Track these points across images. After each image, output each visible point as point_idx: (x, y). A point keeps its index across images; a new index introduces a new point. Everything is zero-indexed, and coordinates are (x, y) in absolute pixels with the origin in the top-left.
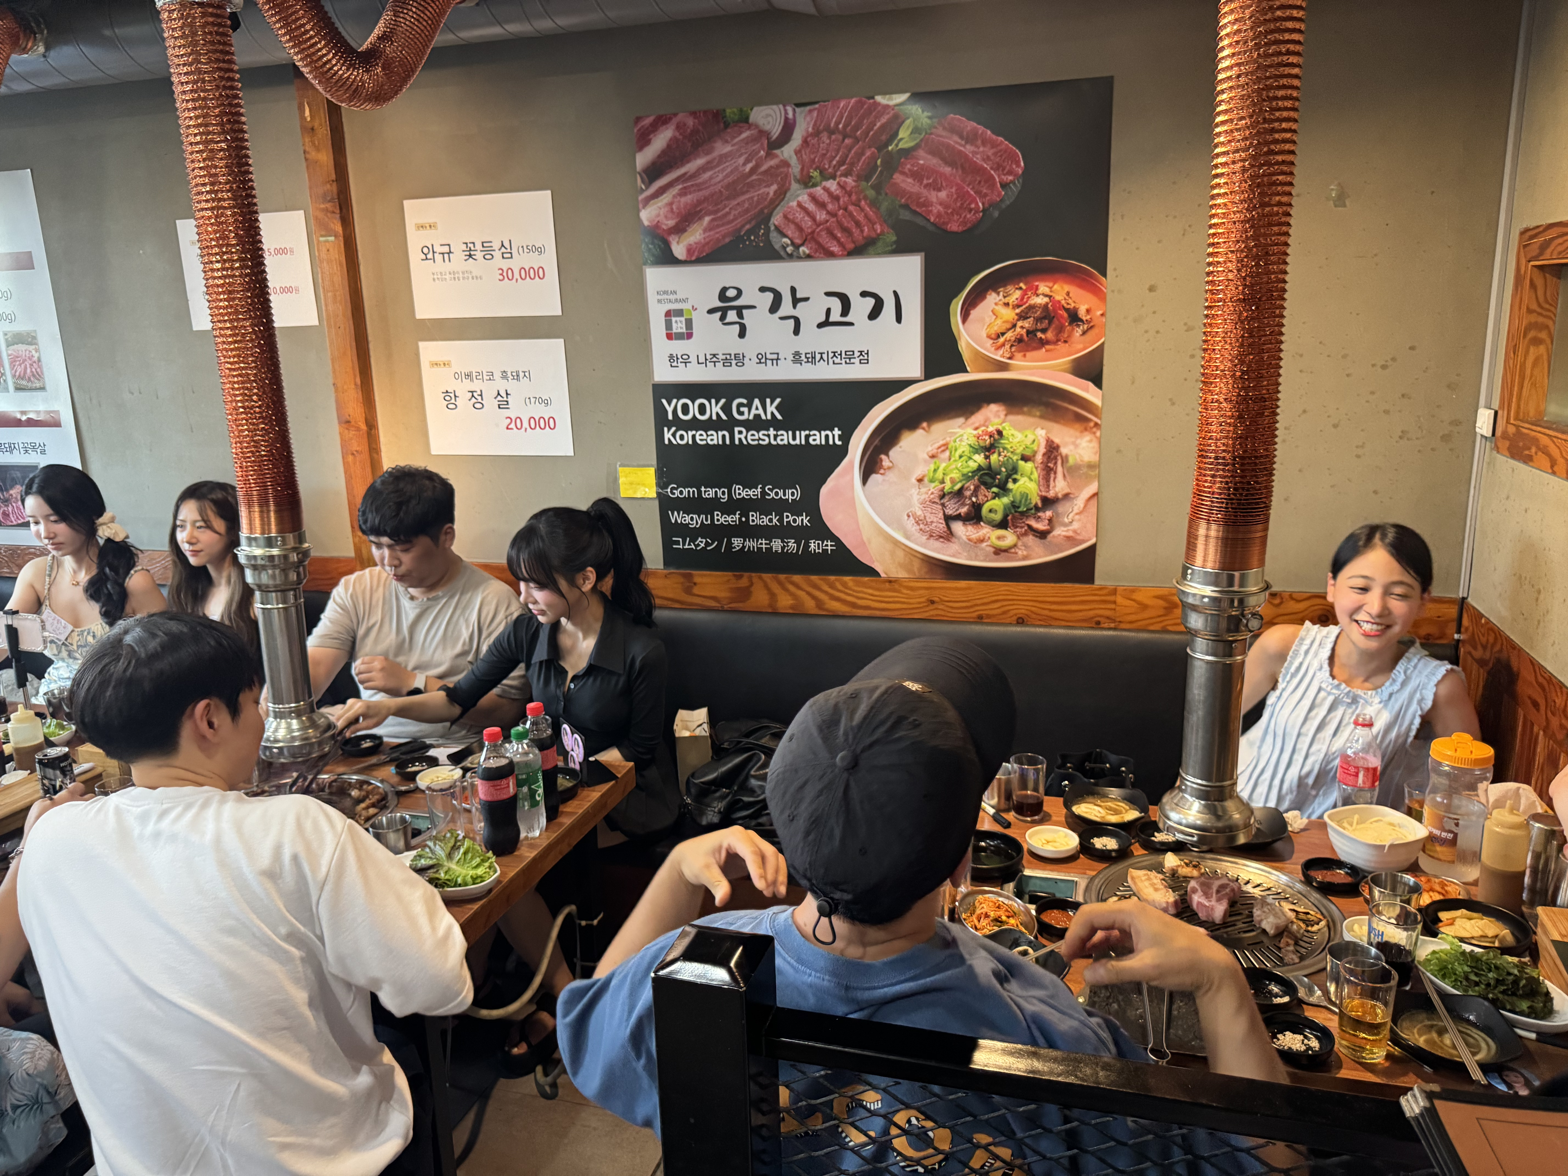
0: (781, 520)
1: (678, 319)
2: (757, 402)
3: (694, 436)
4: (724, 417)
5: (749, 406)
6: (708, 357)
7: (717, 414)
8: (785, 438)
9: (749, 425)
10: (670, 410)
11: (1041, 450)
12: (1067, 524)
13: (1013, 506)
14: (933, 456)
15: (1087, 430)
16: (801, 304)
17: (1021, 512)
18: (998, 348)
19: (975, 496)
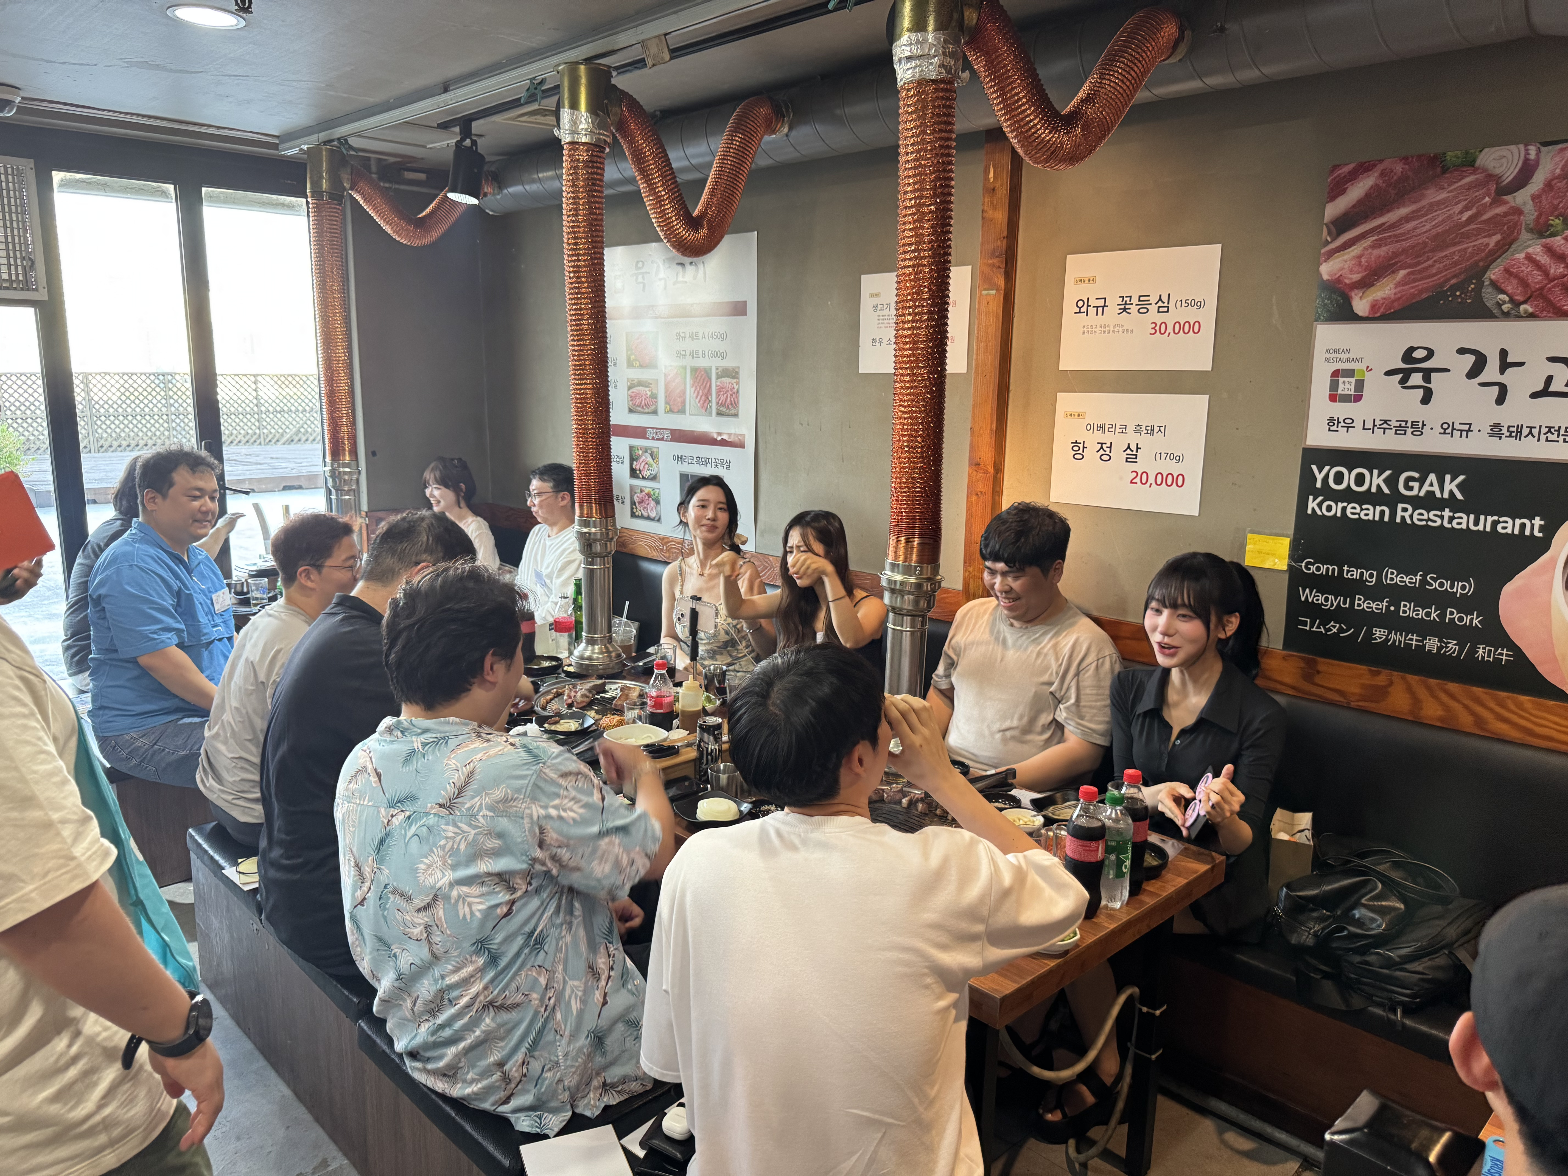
0: (1442, 616)
1: (1346, 380)
2: (1432, 477)
3: (1344, 509)
4: (1386, 490)
5: (1422, 481)
6: (1378, 423)
7: (1378, 486)
8: (1464, 521)
9: (1417, 503)
10: (1320, 477)
16: (1512, 370)
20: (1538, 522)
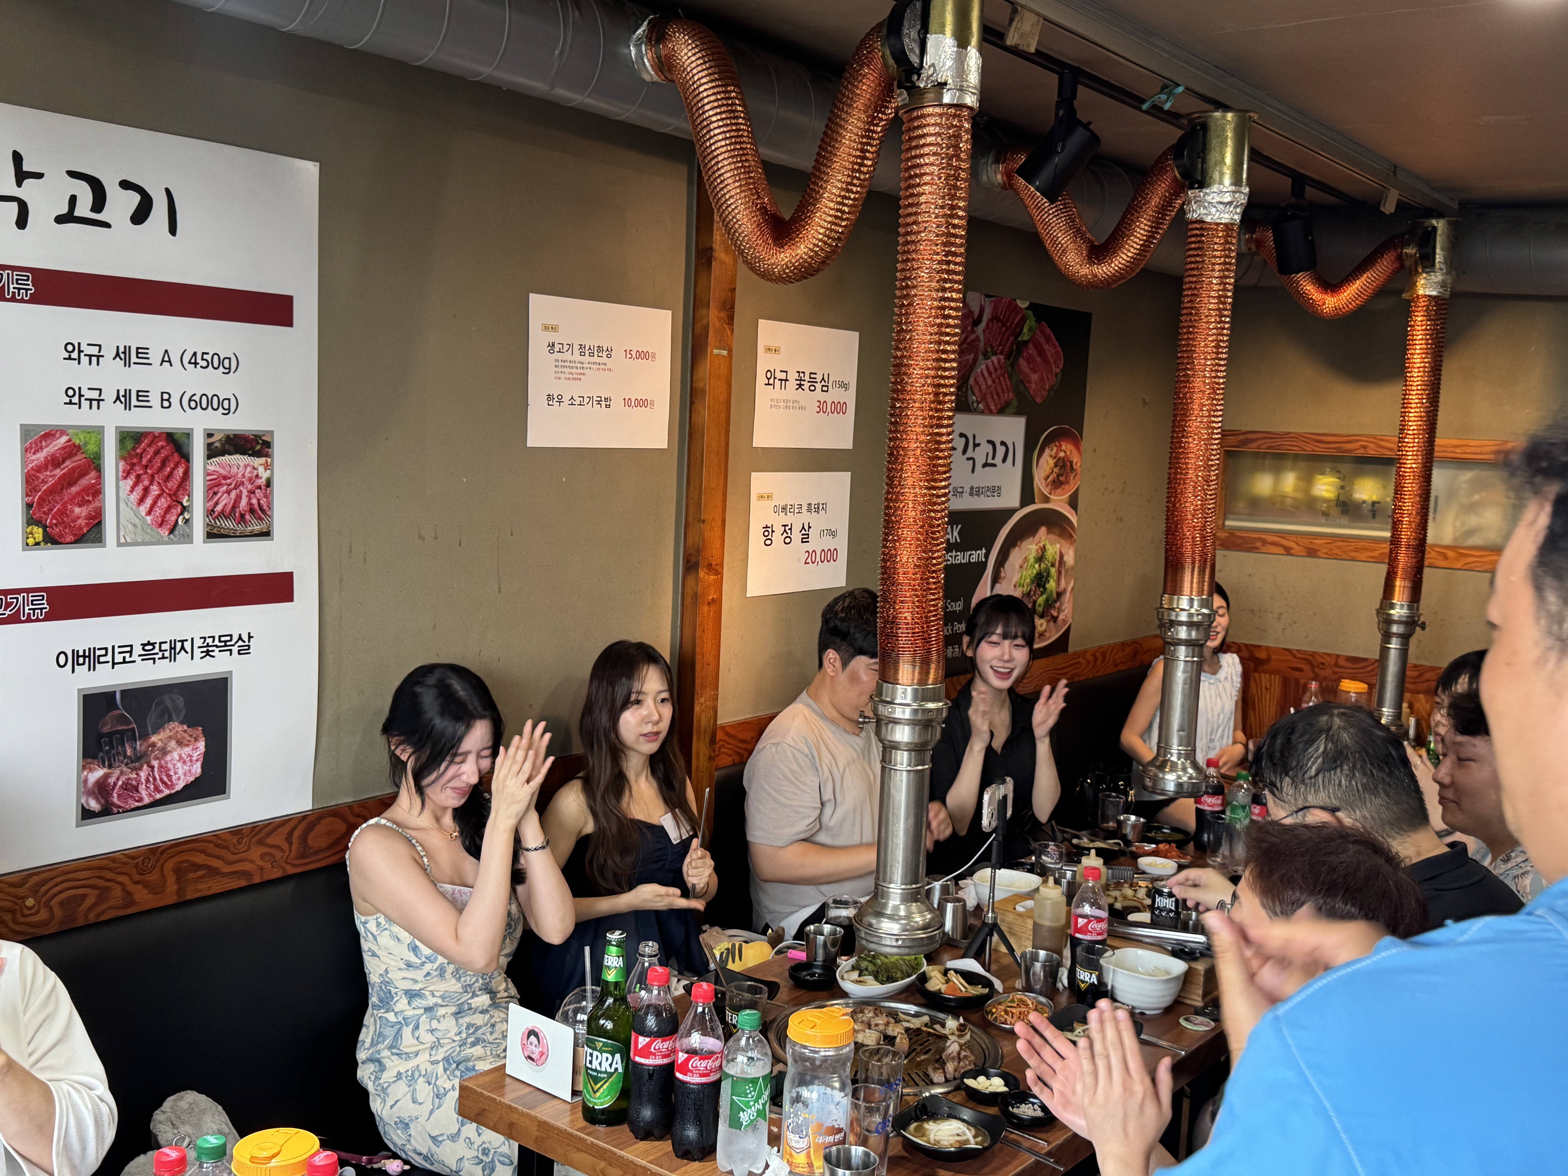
8: (960, 558)
11: (1058, 559)
12: (1064, 611)
13: (1047, 600)
14: (1021, 567)
15: (1072, 544)
16: (977, 449)
17: (1049, 604)
18: (1047, 486)
19: (1034, 595)
20: (984, 551)
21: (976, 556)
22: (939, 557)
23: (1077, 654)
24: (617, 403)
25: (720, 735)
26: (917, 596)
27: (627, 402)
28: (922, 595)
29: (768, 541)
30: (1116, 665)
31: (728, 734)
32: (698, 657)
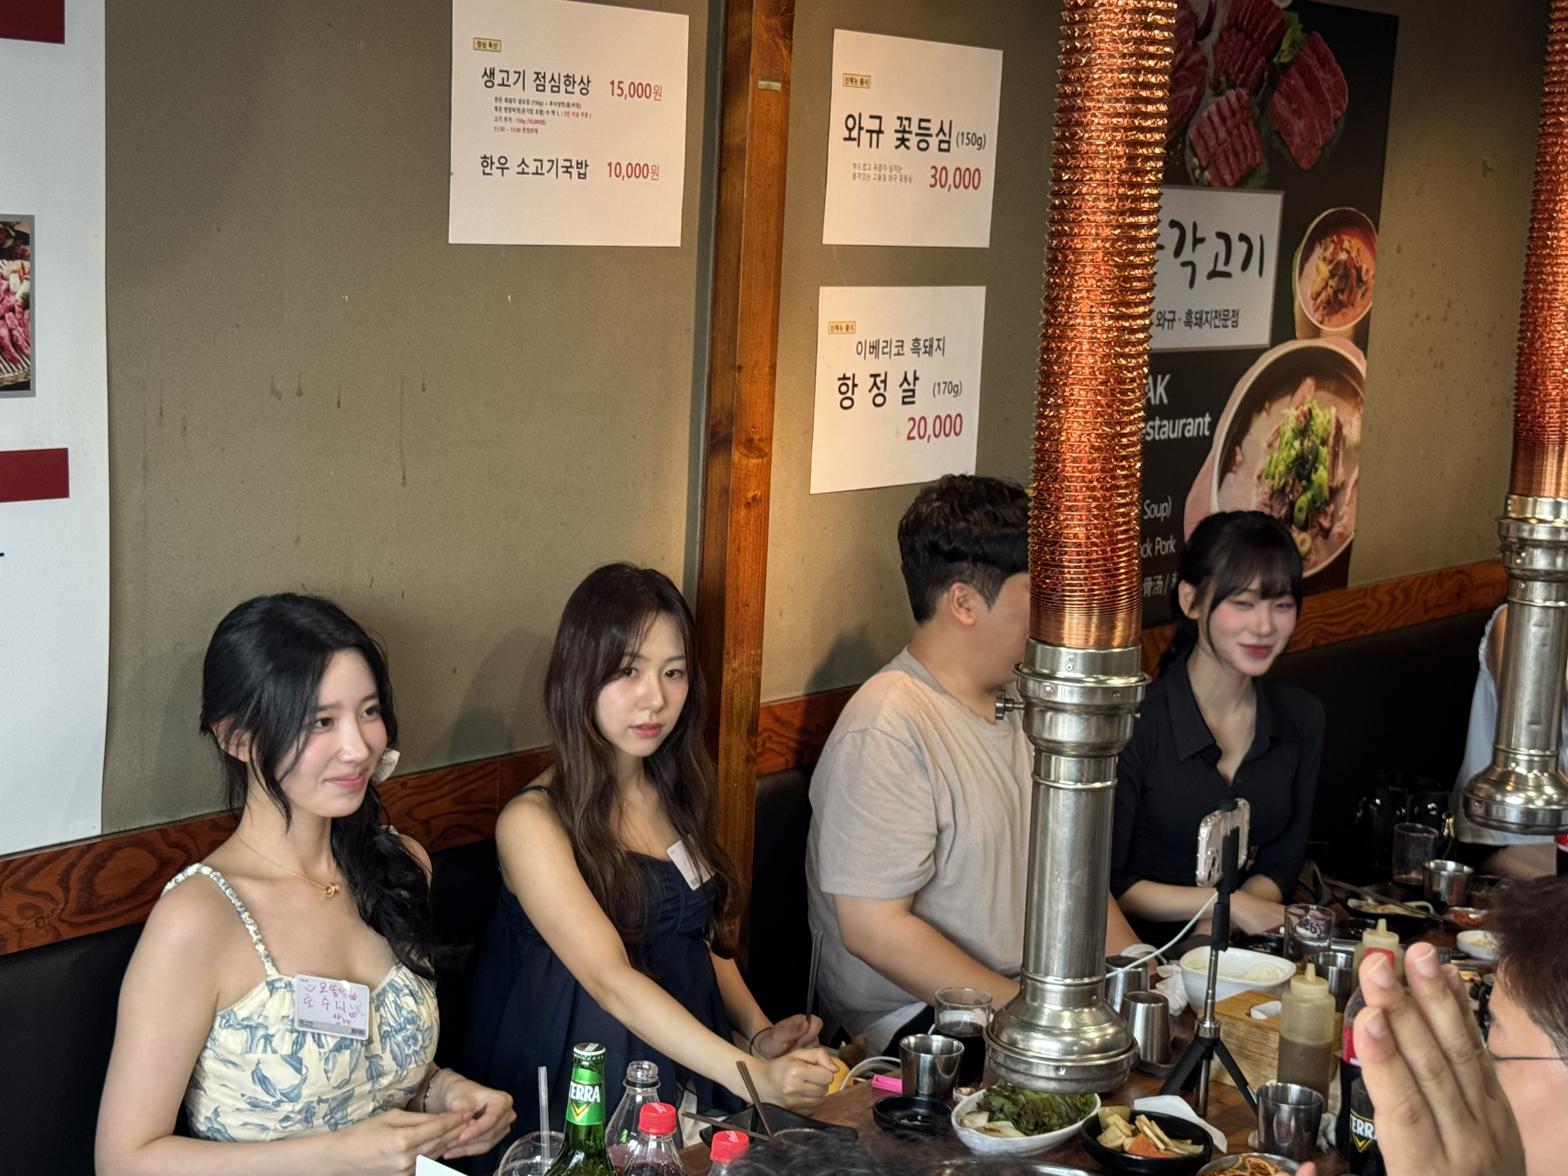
0: (1151, 550)
8: (1166, 430)
11: (1333, 432)
12: (1341, 519)
13: (1313, 501)
14: (1270, 445)
15: (1357, 406)
16: (1199, 246)
17: (1317, 508)
18: (1316, 311)
19: (1292, 492)
20: (1208, 419)
21: (1195, 427)
22: (1132, 434)
23: (1363, 592)
24: (597, 171)
25: (764, 722)
26: (1095, 499)
27: (615, 169)
28: (1104, 497)
29: (847, 402)
30: (1427, 610)
31: (777, 720)
32: (730, 593)
